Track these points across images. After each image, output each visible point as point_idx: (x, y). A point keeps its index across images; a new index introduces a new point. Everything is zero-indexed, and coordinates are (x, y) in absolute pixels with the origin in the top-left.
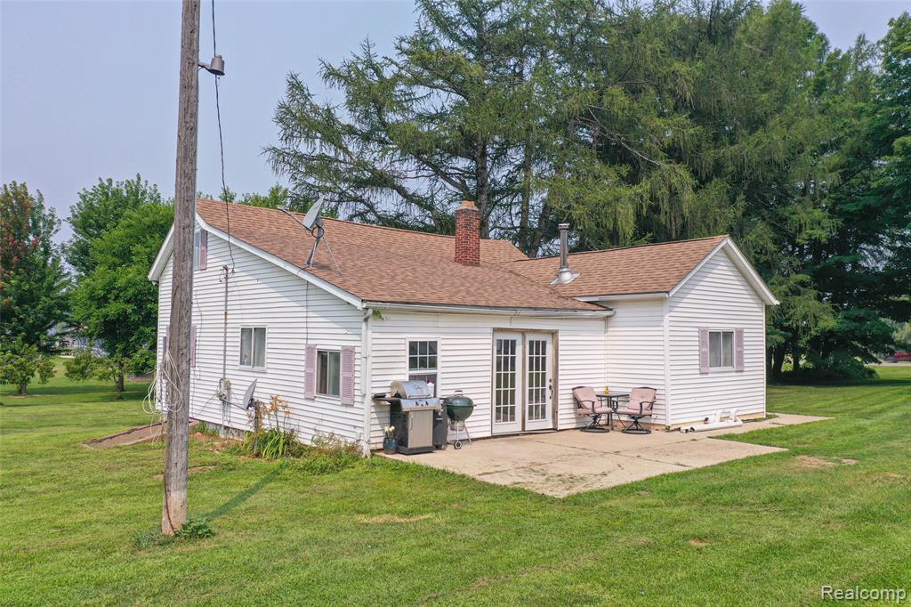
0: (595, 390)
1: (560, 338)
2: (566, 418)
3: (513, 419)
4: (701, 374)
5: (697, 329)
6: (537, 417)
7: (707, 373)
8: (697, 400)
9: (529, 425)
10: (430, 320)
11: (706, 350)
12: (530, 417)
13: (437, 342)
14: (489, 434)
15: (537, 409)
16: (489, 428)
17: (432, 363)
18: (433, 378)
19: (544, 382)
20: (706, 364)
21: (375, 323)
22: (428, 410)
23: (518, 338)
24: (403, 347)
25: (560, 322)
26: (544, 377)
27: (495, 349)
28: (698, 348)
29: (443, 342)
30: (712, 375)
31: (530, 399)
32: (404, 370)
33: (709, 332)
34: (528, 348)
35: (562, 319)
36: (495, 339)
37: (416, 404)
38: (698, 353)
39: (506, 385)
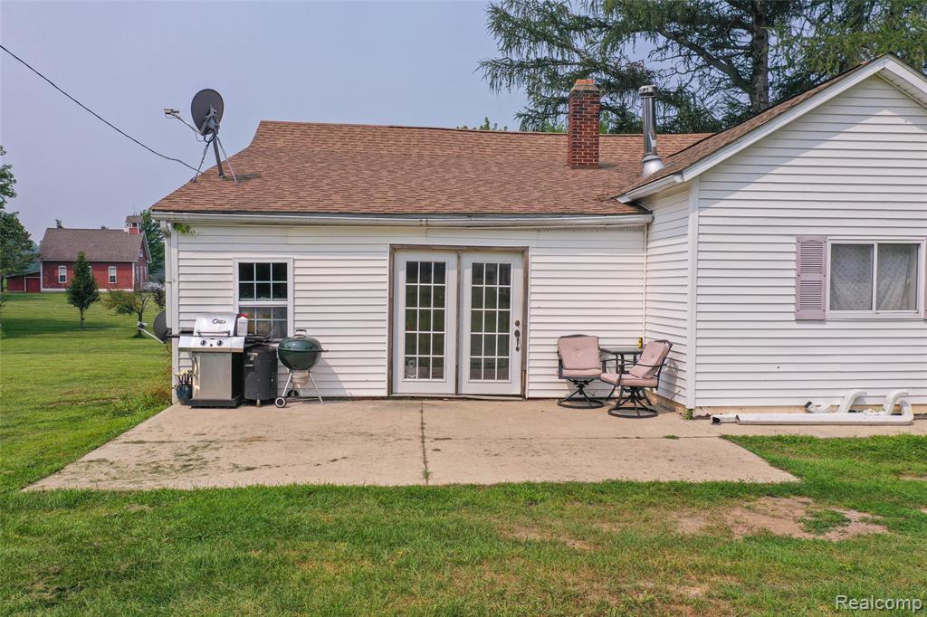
0: (601, 342)
1: (532, 259)
2: (544, 381)
3: (439, 374)
4: (798, 321)
5: (793, 240)
6: (489, 376)
7: (822, 321)
8: (783, 368)
9: (470, 387)
10: (274, 235)
11: (816, 277)
12: (475, 374)
13: (286, 264)
14: (384, 393)
15: (490, 365)
16: (385, 385)
17: (281, 292)
18: (282, 312)
19: (505, 325)
20: (818, 304)
21: (183, 239)
22: (224, 352)
23: (450, 260)
24: (230, 270)
25: (534, 235)
26: (505, 318)
27: (402, 275)
28: (793, 274)
29: (298, 264)
30: (839, 326)
31: (475, 349)
32: (231, 301)
33: (832, 245)
34: (468, 274)
35: (539, 230)
36: (403, 259)
37: (204, 343)
38: (793, 283)
39: (425, 327)
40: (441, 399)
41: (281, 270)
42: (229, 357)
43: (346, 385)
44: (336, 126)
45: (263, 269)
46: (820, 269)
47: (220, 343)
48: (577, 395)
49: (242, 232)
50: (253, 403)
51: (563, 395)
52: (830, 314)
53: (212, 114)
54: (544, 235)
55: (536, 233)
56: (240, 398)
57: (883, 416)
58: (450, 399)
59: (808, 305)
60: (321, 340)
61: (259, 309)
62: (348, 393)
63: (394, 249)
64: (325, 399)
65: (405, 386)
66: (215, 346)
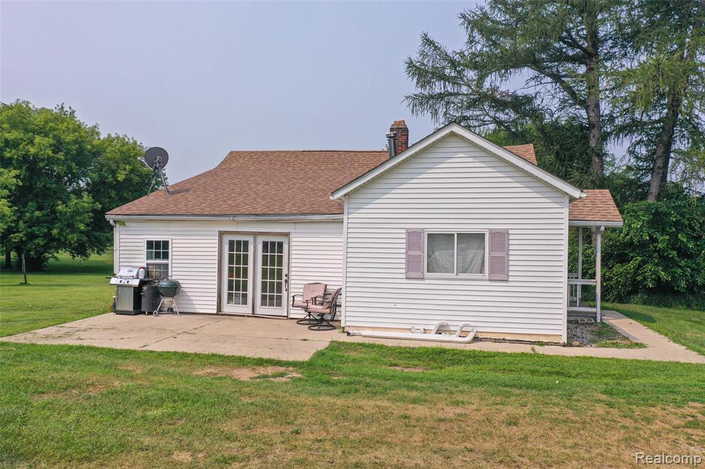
1: (292, 239)
3: (244, 303)
4: (407, 278)
5: (403, 231)
6: (271, 304)
7: (423, 279)
8: (398, 306)
9: (261, 310)
10: (161, 227)
11: (418, 253)
12: (263, 304)
13: (168, 241)
14: (215, 312)
15: (272, 298)
16: (215, 307)
17: (166, 256)
18: (166, 266)
19: (280, 277)
20: (418, 269)
21: (122, 228)
22: (130, 286)
23: (250, 239)
24: (142, 244)
25: (293, 226)
26: (280, 272)
27: (226, 248)
28: (404, 251)
29: (174, 241)
30: (433, 281)
31: (264, 289)
32: (142, 260)
33: (428, 234)
34: (260, 247)
35: (296, 223)
36: (226, 239)
37: (121, 282)
38: (404, 256)
39: (238, 276)
40: (244, 316)
41: (166, 244)
42: (133, 289)
43: (196, 306)
44: (272, 152)
45: (158, 243)
46: (421, 249)
47: (128, 282)
48: (308, 317)
49: (149, 224)
50: (144, 313)
51: (302, 317)
52: (427, 275)
53: (158, 159)
54: (298, 226)
55: (294, 224)
56: (138, 310)
57: (454, 338)
58: (248, 316)
59: (413, 269)
60: (180, 282)
61: (156, 264)
62: (197, 311)
63: (221, 234)
64: (181, 313)
65: (228, 308)
66: (126, 283)
